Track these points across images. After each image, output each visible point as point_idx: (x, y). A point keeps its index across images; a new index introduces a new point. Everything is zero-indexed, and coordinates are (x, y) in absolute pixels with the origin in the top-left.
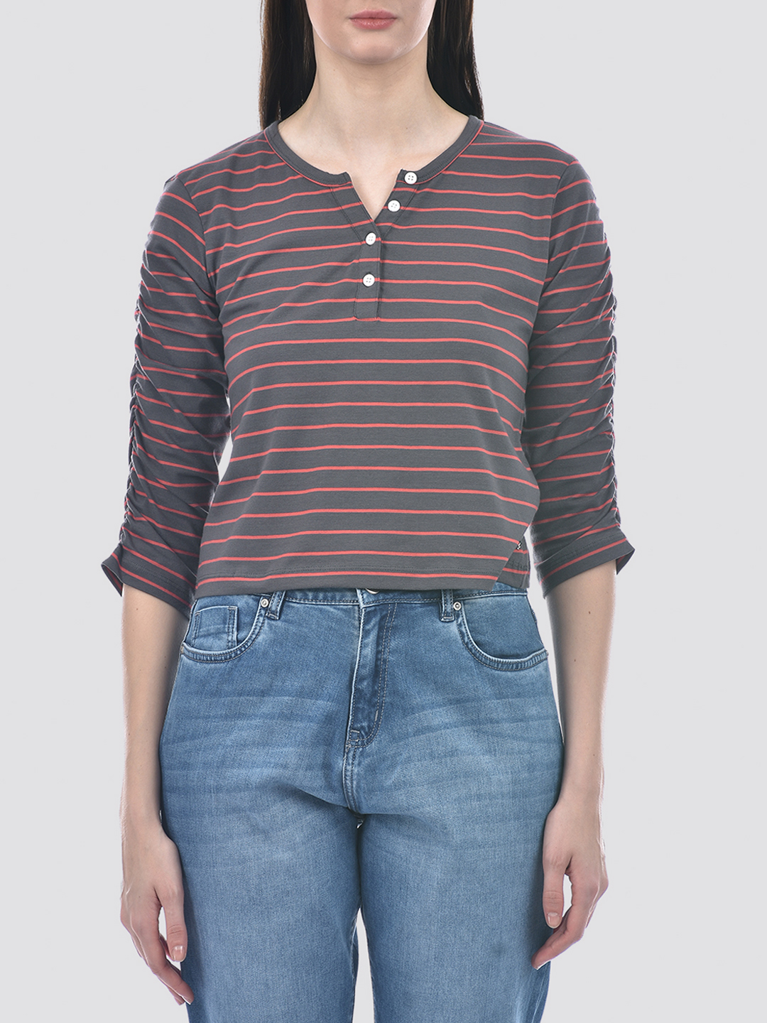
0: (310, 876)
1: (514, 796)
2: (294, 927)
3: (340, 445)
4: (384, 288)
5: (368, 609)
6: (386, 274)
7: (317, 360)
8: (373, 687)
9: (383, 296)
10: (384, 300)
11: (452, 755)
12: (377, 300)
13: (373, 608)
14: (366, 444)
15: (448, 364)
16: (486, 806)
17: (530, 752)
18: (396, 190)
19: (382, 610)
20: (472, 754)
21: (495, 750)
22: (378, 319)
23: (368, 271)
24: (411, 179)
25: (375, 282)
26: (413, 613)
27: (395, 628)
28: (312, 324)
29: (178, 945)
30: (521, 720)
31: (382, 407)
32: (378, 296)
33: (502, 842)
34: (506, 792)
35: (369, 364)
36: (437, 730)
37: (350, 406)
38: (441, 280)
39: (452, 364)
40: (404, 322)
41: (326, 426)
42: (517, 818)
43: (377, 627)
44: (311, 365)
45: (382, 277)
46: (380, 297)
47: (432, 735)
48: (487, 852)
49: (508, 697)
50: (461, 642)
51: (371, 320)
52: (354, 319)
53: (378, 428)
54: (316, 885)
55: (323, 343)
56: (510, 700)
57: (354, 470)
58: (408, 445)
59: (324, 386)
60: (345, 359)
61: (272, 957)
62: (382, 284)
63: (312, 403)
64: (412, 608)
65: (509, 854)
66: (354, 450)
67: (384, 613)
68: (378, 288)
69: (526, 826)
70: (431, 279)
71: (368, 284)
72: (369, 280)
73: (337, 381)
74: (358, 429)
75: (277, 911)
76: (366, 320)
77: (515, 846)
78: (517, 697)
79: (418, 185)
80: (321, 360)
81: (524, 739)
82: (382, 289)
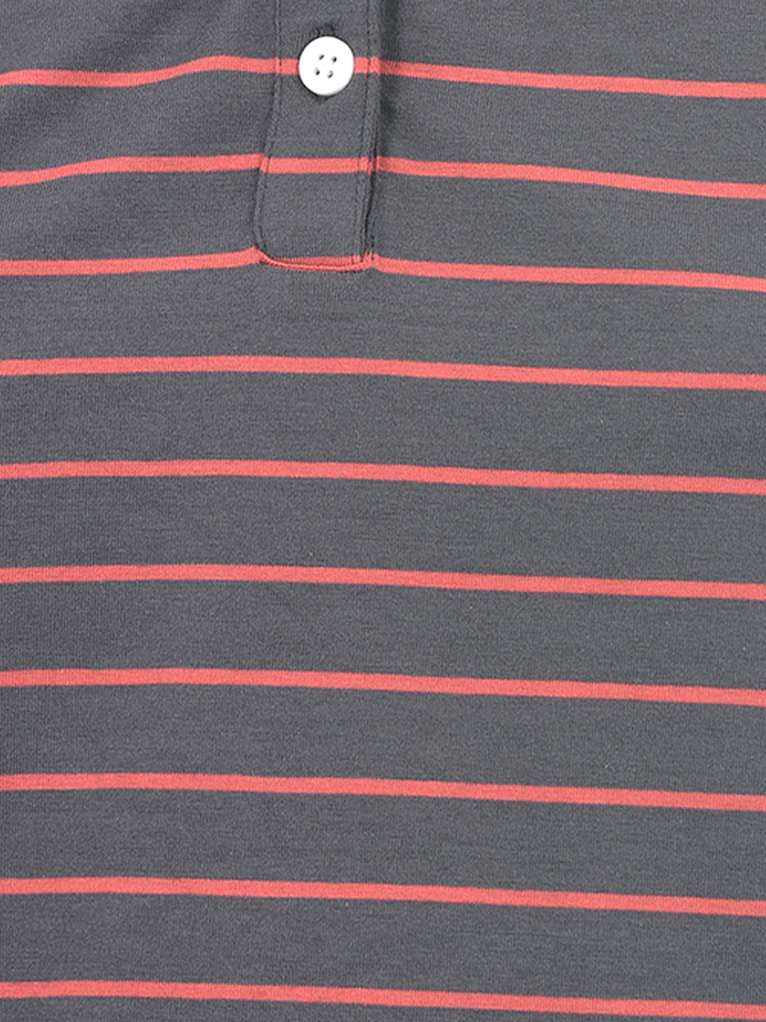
3: (174, 874)
4: (399, 103)
7: (72, 457)
9: (396, 144)
10: (402, 166)
12: (364, 165)
14: (305, 878)
15: (708, 497)
22: (372, 261)
23: (324, 18)
25: (355, 78)
28: (52, 278)
31: (383, 695)
32: (368, 141)
35: (321, 485)
37: (232, 689)
38: (672, 75)
39: (727, 498)
40: (496, 283)
41: (110, 781)
44: (41, 486)
45: (391, 49)
46: (380, 149)
51: (334, 264)
52: (250, 256)
53: (364, 801)
55: (102, 377)
57: (244, 1003)
58: (507, 886)
59: (106, 584)
60: (209, 456)
62: (389, 84)
63: (44, 666)
66: (244, 904)
68: (373, 105)
70: (627, 71)
71: (321, 85)
72: (326, 66)
73: (168, 562)
74: (268, 800)
76: (311, 265)
80: (90, 458)
82: (387, 110)
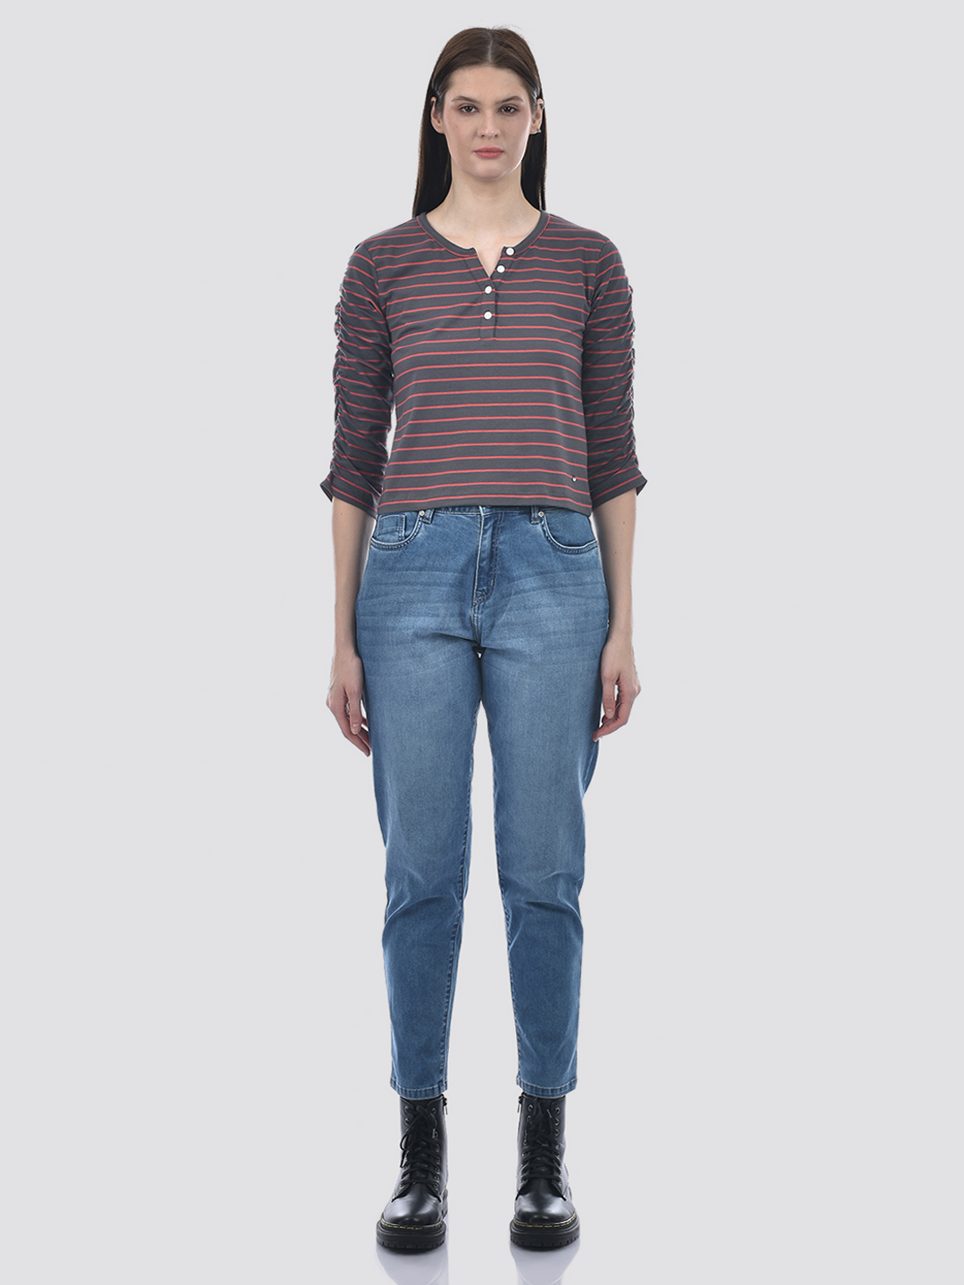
2: (438, 714)
4: (498, 320)
5: (486, 517)
6: (499, 311)
8: (490, 566)
9: (497, 325)
11: (537, 608)
13: (489, 516)
16: (559, 639)
17: (585, 604)
18: (502, 259)
19: (495, 518)
20: (550, 606)
21: (564, 604)
22: (494, 339)
23: (487, 310)
24: (510, 252)
25: (492, 317)
26: (514, 519)
27: (503, 528)
30: (580, 585)
32: (494, 325)
34: (570, 630)
43: (492, 528)
45: (496, 313)
47: (524, 594)
49: (572, 571)
50: (543, 536)
51: (490, 339)
52: (479, 339)
56: (574, 572)
61: (424, 733)
62: (496, 317)
64: (513, 516)
67: (497, 519)
68: (494, 320)
71: (487, 318)
72: (488, 315)
75: (428, 705)
78: (578, 571)
79: (515, 256)
81: (582, 597)
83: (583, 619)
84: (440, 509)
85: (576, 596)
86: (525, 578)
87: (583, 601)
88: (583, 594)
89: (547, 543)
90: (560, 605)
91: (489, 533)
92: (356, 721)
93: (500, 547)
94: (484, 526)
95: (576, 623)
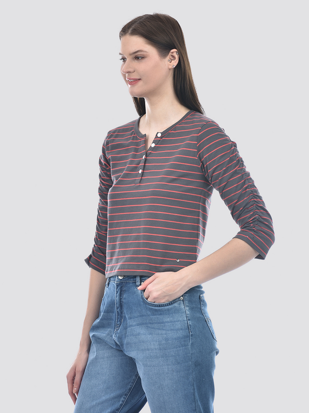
0: (107, 369)
1: (160, 349)
2: (97, 386)
4: (144, 174)
5: (117, 284)
6: (145, 169)
8: (121, 311)
9: (143, 176)
10: (143, 178)
11: (138, 335)
12: (141, 178)
13: (119, 284)
16: (150, 353)
17: (166, 334)
18: (155, 139)
19: (121, 284)
20: (145, 335)
21: (153, 333)
22: (140, 184)
23: (141, 168)
26: (129, 285)
27: (125, 290)
29: (75, 388)
30: (162, 323)
32: (141, 176)
33: (157, 365)
34: (157, 348)
36: (134, 326)
42: (162, 357)
43: (120, 290)
47: (132, 328)
48: (152, 369)
49: (156, 315)
50: (141, 295)
51: (138, 185)
52: (134, 184)
54: (108, 373)
56: (157, 316)
61: (87, 394)
62: (143, 172)
64: (129, 284)
65: (160, 369)
67: (122, 285)
68: (142, 174)
69: (167, 359)
71: (140, 173)
75: (94, 379)
76: (136, 185)
77: (163, 367)
78: (160, 315)
79: (161, 137)
81: (163, 330)
83: (165, 342)
84: (111, 277)
85: (159, 329)
86: (134, 318)
87: (164, 332)
88: (164, 328)
89: (141, 299)
90: (151, 334)
91: (119, 292)
92: (76, 387)
93: (124, 301)
94: (117, 289)
95: (160, 345)
